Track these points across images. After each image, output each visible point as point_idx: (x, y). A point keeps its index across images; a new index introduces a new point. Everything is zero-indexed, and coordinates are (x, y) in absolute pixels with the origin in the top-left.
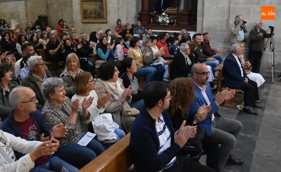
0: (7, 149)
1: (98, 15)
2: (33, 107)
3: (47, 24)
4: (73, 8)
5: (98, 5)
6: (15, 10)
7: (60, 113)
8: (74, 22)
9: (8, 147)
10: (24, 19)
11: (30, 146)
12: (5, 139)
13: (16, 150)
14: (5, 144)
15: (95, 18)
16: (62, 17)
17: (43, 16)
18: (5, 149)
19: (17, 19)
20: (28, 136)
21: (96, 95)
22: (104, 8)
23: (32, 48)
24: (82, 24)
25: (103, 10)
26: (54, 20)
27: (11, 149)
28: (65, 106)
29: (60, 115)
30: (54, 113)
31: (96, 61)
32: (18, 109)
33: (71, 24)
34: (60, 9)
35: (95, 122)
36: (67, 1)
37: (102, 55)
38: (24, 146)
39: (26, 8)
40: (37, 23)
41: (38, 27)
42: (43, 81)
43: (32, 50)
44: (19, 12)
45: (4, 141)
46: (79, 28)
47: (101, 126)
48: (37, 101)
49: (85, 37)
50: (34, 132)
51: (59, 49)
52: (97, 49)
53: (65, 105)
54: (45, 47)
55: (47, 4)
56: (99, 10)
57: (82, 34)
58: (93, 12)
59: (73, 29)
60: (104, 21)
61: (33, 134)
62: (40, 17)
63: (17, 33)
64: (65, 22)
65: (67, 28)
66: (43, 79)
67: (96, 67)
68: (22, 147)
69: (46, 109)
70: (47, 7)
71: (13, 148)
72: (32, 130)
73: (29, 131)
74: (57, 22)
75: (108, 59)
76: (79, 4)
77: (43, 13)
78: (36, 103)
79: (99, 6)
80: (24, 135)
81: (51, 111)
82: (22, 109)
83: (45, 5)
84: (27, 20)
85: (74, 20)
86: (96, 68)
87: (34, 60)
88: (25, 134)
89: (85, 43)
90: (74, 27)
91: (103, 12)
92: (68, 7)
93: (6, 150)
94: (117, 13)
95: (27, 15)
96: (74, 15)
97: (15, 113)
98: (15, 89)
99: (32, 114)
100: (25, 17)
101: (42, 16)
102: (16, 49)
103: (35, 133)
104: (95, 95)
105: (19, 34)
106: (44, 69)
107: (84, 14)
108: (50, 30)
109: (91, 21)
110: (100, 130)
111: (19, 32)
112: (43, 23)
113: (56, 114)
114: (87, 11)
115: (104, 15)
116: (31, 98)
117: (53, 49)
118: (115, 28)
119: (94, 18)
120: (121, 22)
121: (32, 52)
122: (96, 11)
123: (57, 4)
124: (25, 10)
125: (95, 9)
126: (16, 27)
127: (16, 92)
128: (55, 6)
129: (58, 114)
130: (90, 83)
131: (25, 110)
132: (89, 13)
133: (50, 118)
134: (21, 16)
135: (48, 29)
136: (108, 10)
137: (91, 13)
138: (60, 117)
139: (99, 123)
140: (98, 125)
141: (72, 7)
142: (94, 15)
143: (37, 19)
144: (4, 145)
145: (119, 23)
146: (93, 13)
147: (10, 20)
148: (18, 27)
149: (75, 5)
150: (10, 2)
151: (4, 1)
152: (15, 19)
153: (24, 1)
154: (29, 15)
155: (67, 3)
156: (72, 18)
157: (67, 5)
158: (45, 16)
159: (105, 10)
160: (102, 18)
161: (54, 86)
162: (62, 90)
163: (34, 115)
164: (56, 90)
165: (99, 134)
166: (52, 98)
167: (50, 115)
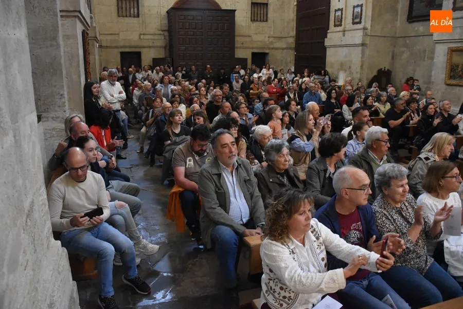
0: (318, 246)
3: (389, 82)
4: (435, 60)
6: (347, 59)
7: (395, 217)
8: (433, 82)
9: (320, 243)
10: (357, 73)
11: (351, 251)
12: (319, 233)
13: (329, 250)
14: (318, 238)
16: (414, 74)
17: (385, 69)
18: (316, 244)
19: (348, 72)
20: (348, 236)
21: (460, 201)
23: (366, 113)
24: (444, 86)
26: (400, 76)
27: (323, 247)
28: (405, 209)
29: (395, 220)
30: (386, 215)
31: (462, 147)
33: (426, 86)
34: (413, 61)
35: (449, 242)
36: (426, 50)
38: (341, 248)
39: (363, 57)
40: (375, 79)
41: (376, 84)
42: (380, 166)
43: (366, 116)
44: (351, 62)
45: (317, 235)
46: (438, 92)
47: (458, 251)
49: (447, 106)
50: (357, 232)
53: (406, 207)
54: (382, 115)
55: (393, 52)
57: (443, 101)
59: (429, 93)
61: (355, 234)
62: (380, 71)
63: (347, 90)
64: (416, 81)
65: (419, 89)
66: (380, 162)
67: (459, 156)
68: (339, 249)
70: (393, 58)
71: (326, 247)
72: (355, 229)
73: (350, 230)
74: (404, 81)
76: (446, 55)
77: (385, 65)
80: (343, 232)
81: (382, 212)
82: (347, 197)
83: (391, 54)
84: (361, 74)
85: (433, 79)
86: (458, 158)
87: (376, 132)
88: (345, 232)
89: (446, 116)
92: (426, 59)
93: (317, 247)
95: (362, 66)
96: (433, 73)
97: (336, 201)
98: (343, 169)
100: (359, 70)
101: (383, 70)
103: (359, 235)
104: (458, 201)
105: (350, 92)
107: (451, 71)
108: (393, 90)
110: (455, 258)
111: (350, 90)
112: (384, 80)
113: (389, 217)
114: (458, 66)
116: (361, 185)
121: (366, 119)
123: (409, 53)
124: (360, 60)
126: (345, 83)
127: (344, 172)
128: (405, 56)
129: (392, 217)
130: (449, 179)
131: (351, 200)
132: (461, 70)
133: (379, 221)
134: (353, 68)
135: (391, 89)
138: (395, 222)
139: (457, 246)
140: (453, 249)
141: (432, 58)
143: (375, 73)
144: (316, 240)
147: (338, 72)
148: (349, 83)
149: (438, 57)
150: (341, 48)
151: (335, 46)
152: (345, 71)
153: (360, 48)
154: (364, 67)
155: (425, 53)
156: (430, 76)
157: (425, 56)
158: (388, 70)
161: (390, 178)
162: (402, 186)
163: (362, 210)
164: (393, 183)
165: (452, 263)
166: (386, 193)
167: (379, 217)
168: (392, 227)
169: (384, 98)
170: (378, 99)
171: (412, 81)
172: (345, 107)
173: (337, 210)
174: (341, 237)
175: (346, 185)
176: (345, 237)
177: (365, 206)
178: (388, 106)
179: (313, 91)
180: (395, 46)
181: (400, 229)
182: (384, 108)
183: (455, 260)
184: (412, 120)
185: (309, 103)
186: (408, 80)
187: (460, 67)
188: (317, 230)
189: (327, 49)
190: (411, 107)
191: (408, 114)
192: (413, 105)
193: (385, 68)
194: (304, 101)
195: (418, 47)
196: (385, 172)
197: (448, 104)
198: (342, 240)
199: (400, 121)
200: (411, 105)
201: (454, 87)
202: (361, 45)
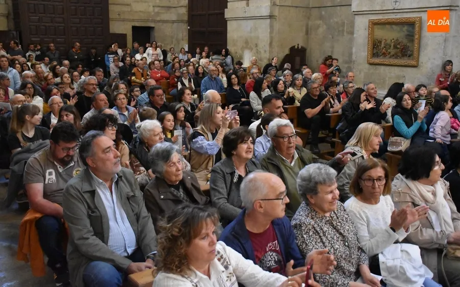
0: (228, 277)
1: (402, 51)
2: (280, 210)
3: (303, 63)
4: (355, 35)
5: (404, 32)
6: (253, 35)
8: (354, 61)
9: (230, 273)
10: (265, 51)
12: (228, 260)
13: (242, 282)
14: (226, 268)
15: (395, 56)
16: (332, 52)
17: (298, 47)
18: (224, 276)
19: (254, 50)
20: (264, 260)
21: (393, 204)
22: (417, 37)
23: (280, 103)
24: (367, 66)
25: (412, 41)
26: (316, 55)
27: (234, 279)
31: (391, 137)
32: (254, 210)
33: (346, 66)
34: (330, 36)
35: (384, 256)
36: (344, 23)
38: (256, 278)
39: (271, 32)
40: (287, 59)
41: (288, 65)
43: (279, 107)
44: (258, 38)
45: (225, 263)
46: (360, 73)
47: (396, 266)
48: (288, 200)
49: (372, 91)
50: (274, 254)
51: (323, 108)
52: (393, 116)
54: (297, 104)
55: (307, 26)
56: (405, 41)
57: (367, 85)
58: (392, 45)
59: (350, 74)
60: (413, 63)
61: (272, 258)
62: (292, 49)
63: (252, 74)
64: (335, 61)
65: (339, 70)
67: (388, 149)
68: (253, 280)
70: (307, 33)
71: (237, 278)
72: (271, 250)
73: (266, 252)
74: (321, 61)
76: (367, 28)
77: (299, 42)
78: (286, 202)
79: (406, 33)
80: (257, 256)
82: (261, 210)
83: (304, 29)
84: (271, 52)
85: (354, 57)
88: (259, 255)
90: (351, 71)
91: (413, 46)
92: (345, 34)
93: (226, 279)
94: (443, 47)
95: (271, 44)
96: (354, 50)
97: (246, 215)
98: (251, 176)
99: (275, 223)
100: (267, 48)
101: (296, 47)
103: (276, 257)
105: (255, 76)
107: (374, 48)
108: (309, 73)
109: (387, 61)
110: (394, 275)
111: (256, 73)
112: (298, 59)
114: (380, 42)
115: (412, 51)
116: (278, 193)
119: (393, 55)
120: (452, 65)
121: (279, 111)
122: (399, 44)
123: (325, 27)
124: (269, 35)
125: (397, 40)
126: (251, 64)
127: (254, 180)
128: (321, 30)
131: (266, 214)
132: (385, 47)
134: (261, 45)
135: (306, 71)
136: (424, 41)
137: (387, 46)
139: (394, 260)
140: (390, 263)
141: (352, 33)
142: (392, 51)
143: (287, 52)
144: (224, 269)
145: (448, 67)
146: (392, 46)
147: (243, 51)
148: (254, 63)
149: (358, 31)
150: (245, 21)
151: (236, 19)
152: (251, 49)
153: (268, 21)
154: (274, 44)
155: (344, 27)
156: (351, 54)
157: (343, 31)
158: (302, 47)
159: (416, 41)
160: (409, 56)
161: (316, 183)
162: (331, 192)
163: (278, 225)
164: (320, 188)
165: (391, 281)
166: (312, 201)
169: (299, 82)
170: (293, 84)
172: (253, 94)
174: (255, 263)
176: (261, 262)
177: (282, 219)
178: (304, 91)
179: (214, 76)
180: (309, 18)
182: (299, 94)
183: (393, 277)
184: (332, 107)
185: (208, 91)
186: (326, 59)
187: (383, 43)
188: (224, 256)
189: (228, 22)
190: (330, 92)
191: (326, 99)
192: (332, 90)
193: (298, 45)
195: (336, 20)
196: (310, 176)
197: (373, 89)
198: (257, 266)
199: (318, 109)
200: (330, 89)
201: (377, 66)
202: (268, 17)
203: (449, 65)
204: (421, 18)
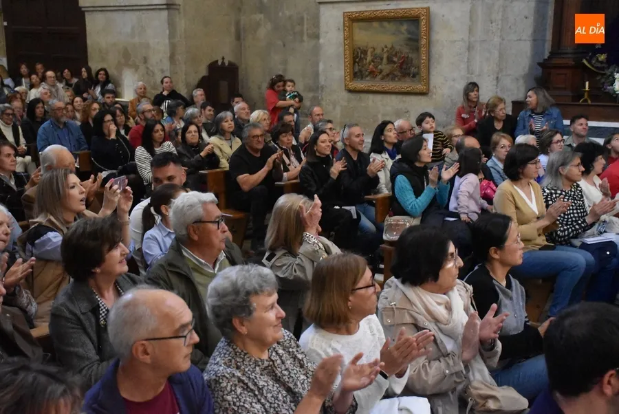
1: (401, 67)
2: (181, 356)
4: (321, 41)
5: (403, 34)
6: (136, 40)
7: (261, 383)
8: (322, 87)
10: (163, 72)
15: (391, 76)
16: (285, 70)
17: (223, 63)
19: (142, 68)
22: (423, 42)
24: (345, 95)
25: (417, 49)
26: (256, 77)
28: (279, 362)
29: (262, 389)
30: (242, 381)
31: (387, 217)
32: (133, 359)
33: (311, 95)
34: (280, 43)
36: (302, 18)
37: (408, 198)
39: (172, 35)
44: (147, 46)
46: (334, 108)
48: (196, 338)
49: (357, 140)
52: (393, 178)
53: (281, 357)
54: (225, 164)
55: (237, 23)
56: (406, 50)
57: (350, 127)
58: (385, 56)
59: (317, 110)
60: (420, 87)
62: (213, 67)
63: (143, 113)
64: (289, 84)
66: (214, 268)
67: (385, 237)
69: (217, 363)
70: (238, 36)
75: (425, 214)
76: (342, 28)
77: (224, 52)
78: (192, 342)
79: (407, 35)
81: (234, 375)
82: (147, 359)
83: (233, 29)
84: (173, 73)
85: (322, 80)
86: (383, 242)
87: (191, 206)
89: (355, 159)
90: (319, 105)
91: (419, 58)
92: (305, 38)
94: (466, 60)
95: (172, 58)
96: (321, 67)
97: (120, 371)
99: (174, 380)
100: (166, 65)
101: (220, 63)
102: (136, 164)
106: (221, 234)
107: (354, 62)
108: (244, 109)
109: (377, 84)
112: (224, 85)
113: (250, 384)
114: (365, 52)
115: (418, 67)
116: (177, 326)
117: (252, 172)
118: (455, 111)
119: (388, 75)
120: (478, 91)
122: (396, 55)
123: (269, 26)
124: (167, 41)
125: (392, 47)
126: (136, 96)
127: (134, 303)
128: (262, 32)
129: (255, 384)
130: (362, 291)
131: (155, 366)
132: (373, 61)
134: (154, 59)
135: (239, 106)
136: (435, 50)
137: (377, 59)
138: (262, 394)
141: (317, 37)
142: (385, 67)
143: (203, 72)
145: (472, 94)
146: (385, 60)
147: (120, 70)
148: (142, 95)
149: (327, 33)
150: (121, 12)
151: (103, 9)
152: (136, 68)
153: (165, 14)
154: (179, 57)
155: (303, 25)
156: (317, 75)
157: (301, 33)
158: (230, 63)
159: (423, 50)
160: (414, 76)
163: (181, 383)
167: (229, 388)
168: (258, 406)
169: (228, 125)
171: (281, 84)
172: (140, 152)
173: (124, 395)
175: (143, 332)
177: (187, 373)
178: (237, 143)
179: (64, 119)
180: (240, 10)
181: (274, 408)
184: (287, 170)
185: (49, 148)
187: (369, 53)
189: (88, 17)
190: (282, 141)
192: (285, 139)
193: (223, 59)
194: (39, 143)
195: (288, 13)
197: (358, 136)
199: (261, 174)
200: (281, 137)
201: (363, 96)
202: (165, 7)
203: (473, 91)
204: (428, 9)
